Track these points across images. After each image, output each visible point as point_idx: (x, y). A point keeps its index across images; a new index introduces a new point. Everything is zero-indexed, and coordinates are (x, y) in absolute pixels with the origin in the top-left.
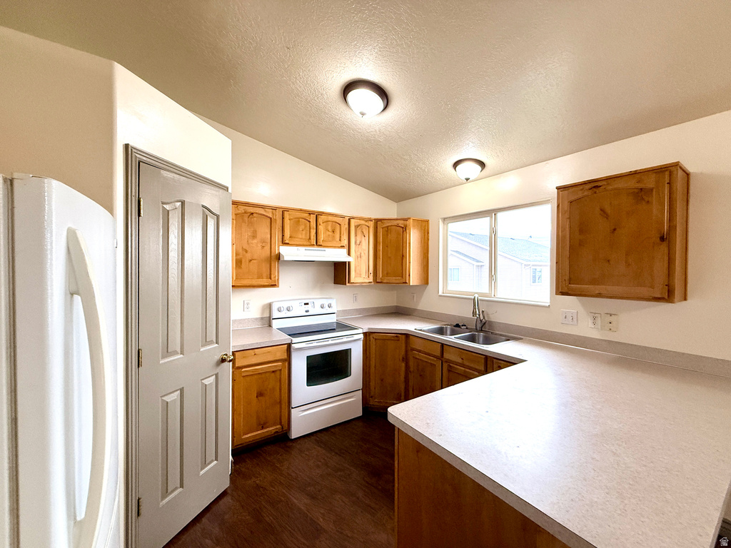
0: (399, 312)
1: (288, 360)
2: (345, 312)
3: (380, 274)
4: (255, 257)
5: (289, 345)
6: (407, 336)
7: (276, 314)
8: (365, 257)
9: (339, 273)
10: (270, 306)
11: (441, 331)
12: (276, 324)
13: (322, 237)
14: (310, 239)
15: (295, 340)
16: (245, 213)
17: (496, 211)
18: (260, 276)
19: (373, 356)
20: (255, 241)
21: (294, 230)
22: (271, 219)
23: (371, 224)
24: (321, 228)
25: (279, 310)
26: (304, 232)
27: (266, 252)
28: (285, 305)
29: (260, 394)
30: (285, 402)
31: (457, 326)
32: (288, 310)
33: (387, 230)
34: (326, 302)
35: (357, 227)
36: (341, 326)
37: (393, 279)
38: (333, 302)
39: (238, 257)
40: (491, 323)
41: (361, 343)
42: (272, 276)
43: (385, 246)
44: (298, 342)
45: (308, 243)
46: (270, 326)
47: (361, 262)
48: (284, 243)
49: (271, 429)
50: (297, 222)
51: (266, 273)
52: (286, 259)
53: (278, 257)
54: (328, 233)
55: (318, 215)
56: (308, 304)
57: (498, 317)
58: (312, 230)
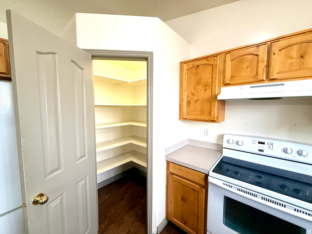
4: (199, 98)
5: (207, 176)
7: (226, 145)
10: (222, 137)
14: (257, 74)
16: (193, 67)
18: (203, 113)
20: (200, 86)
21: (236, 69)
22: (212, 65)
25: (228, 142)
26: (249, 69)
27: (208, 94)
28: (236, 139)
32: (237, 143)
39: (189, 99)
42: (212, 114)
45: (254, 80)
48: (225, 84)
50: (240, 60)
51: (207, 110)
54: (290, 61)
56: (264, 143)
58: (260, 64)
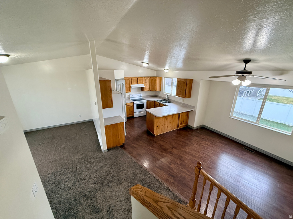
0: (155, 96)
1: (133, 105)
2: (144, 96)
3: (151, 89)
5: (133, 103)
6: (155, 101)
7: (130, 97)
8: (147, 85)
9: (142, 89)
10: (129, 95)
11: (161, 101)
12: (130, 99)
13: (139, 82)
15: (134, 102)
17: (173, 78)
18: (128, 91)
19: (148, 105)
21: (133, 81)
22: (129, 80)
23: (149, 78)
24: (138, 80)
25: (131, 96)
27: (129, 86)
28: (132, 95)
29: (129, 110)
30: (133, 112)
31: (165, 100)
32: (133, 96)
33: (152, 79)
34: (140, 94)
35: (146, 79)
36: (142, 99)
37: (153, 90)
38: (141, 94)
40: (170, 99)
41: (146, 103)
43: (152, 83)
44: (135, 102)
45: (136, 84)
46: (129, 99)
47: (147, 86)
48: (132, 84)
49: (131, 115)
50: (134, 80)
51: (129, 90)
52: (132, 87)
53: (131, 87)
55: (138, 78)
56: (136, 95)
57: (171, 98)
